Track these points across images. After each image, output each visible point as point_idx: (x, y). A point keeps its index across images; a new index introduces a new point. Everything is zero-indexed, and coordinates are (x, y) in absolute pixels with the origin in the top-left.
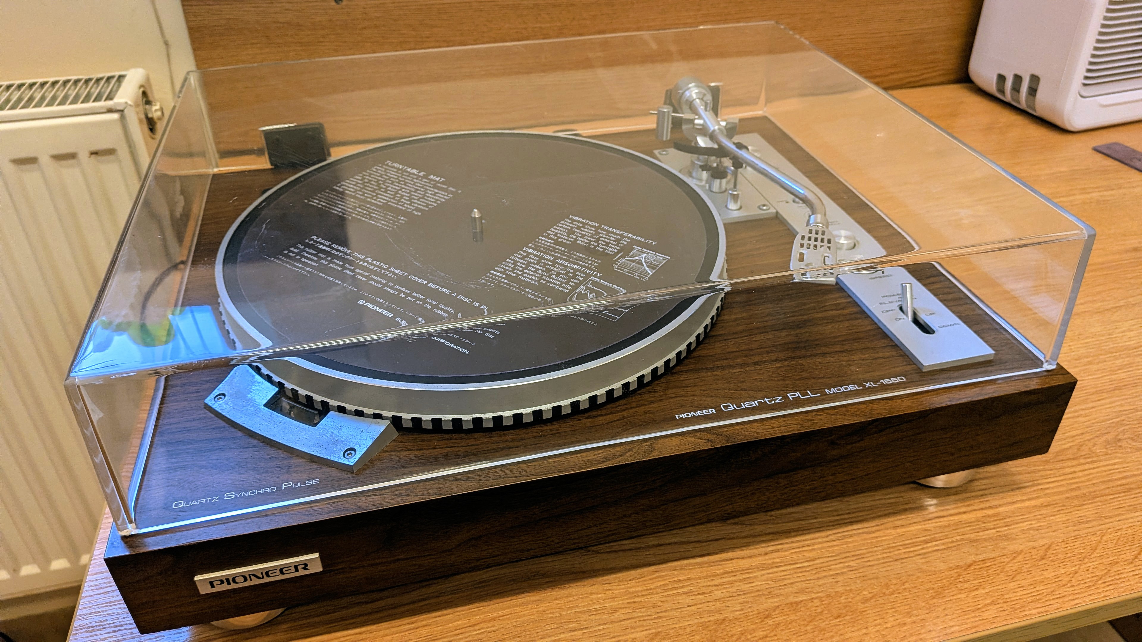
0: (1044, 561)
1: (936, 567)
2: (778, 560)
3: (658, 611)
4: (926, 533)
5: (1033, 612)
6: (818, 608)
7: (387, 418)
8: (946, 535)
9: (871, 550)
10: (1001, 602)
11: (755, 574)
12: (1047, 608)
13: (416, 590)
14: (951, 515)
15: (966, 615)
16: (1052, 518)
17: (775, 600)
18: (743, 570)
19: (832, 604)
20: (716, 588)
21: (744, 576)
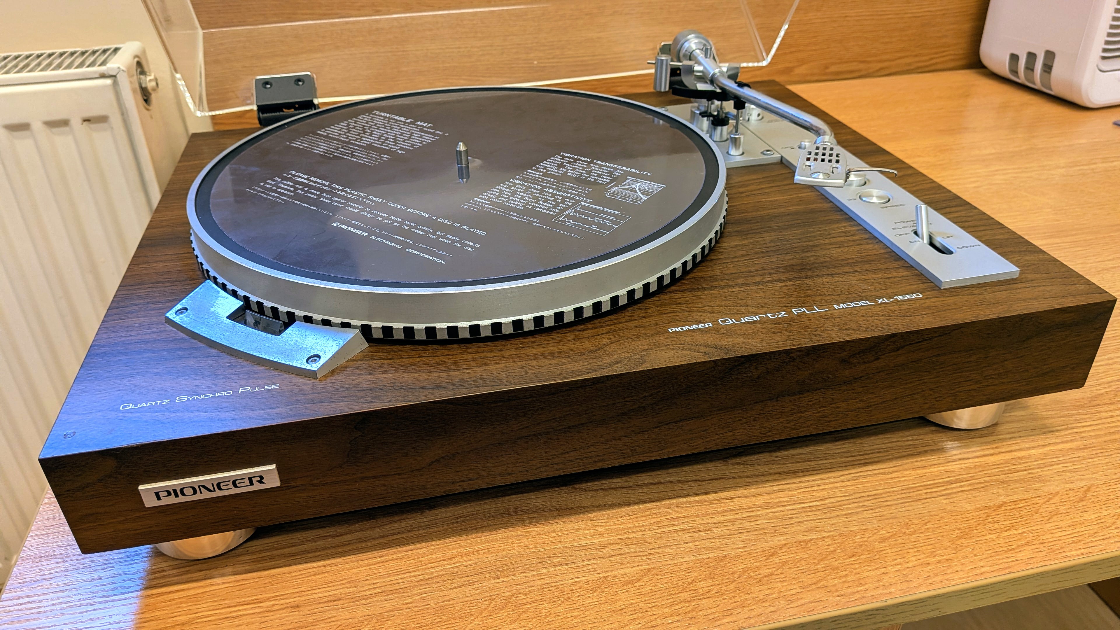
0: (1083, 503)
1: (962, 508)
2: (784, 499)
3: (652, 547)
4: (949, 474)
5: (1074, 553)
6: (830, 547)
7: (355, 327)
8: (971, 477)
9: (888, 490)
10: (1037, 543)
11: (759, 513)
12: (1090, 550)
13: (388, 524)
14: (978, 457)
15: (997, 555)
16: (1090, 460)
17: (782, 538)
18: (746, 509)
19: (846, 543)
20: (715, 526)
21: (747, 515)
